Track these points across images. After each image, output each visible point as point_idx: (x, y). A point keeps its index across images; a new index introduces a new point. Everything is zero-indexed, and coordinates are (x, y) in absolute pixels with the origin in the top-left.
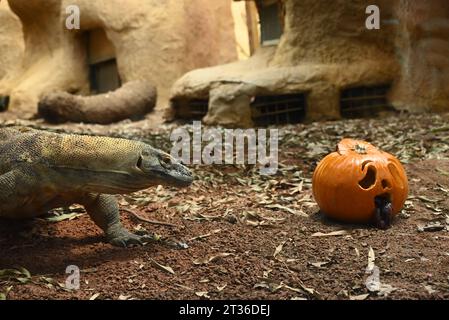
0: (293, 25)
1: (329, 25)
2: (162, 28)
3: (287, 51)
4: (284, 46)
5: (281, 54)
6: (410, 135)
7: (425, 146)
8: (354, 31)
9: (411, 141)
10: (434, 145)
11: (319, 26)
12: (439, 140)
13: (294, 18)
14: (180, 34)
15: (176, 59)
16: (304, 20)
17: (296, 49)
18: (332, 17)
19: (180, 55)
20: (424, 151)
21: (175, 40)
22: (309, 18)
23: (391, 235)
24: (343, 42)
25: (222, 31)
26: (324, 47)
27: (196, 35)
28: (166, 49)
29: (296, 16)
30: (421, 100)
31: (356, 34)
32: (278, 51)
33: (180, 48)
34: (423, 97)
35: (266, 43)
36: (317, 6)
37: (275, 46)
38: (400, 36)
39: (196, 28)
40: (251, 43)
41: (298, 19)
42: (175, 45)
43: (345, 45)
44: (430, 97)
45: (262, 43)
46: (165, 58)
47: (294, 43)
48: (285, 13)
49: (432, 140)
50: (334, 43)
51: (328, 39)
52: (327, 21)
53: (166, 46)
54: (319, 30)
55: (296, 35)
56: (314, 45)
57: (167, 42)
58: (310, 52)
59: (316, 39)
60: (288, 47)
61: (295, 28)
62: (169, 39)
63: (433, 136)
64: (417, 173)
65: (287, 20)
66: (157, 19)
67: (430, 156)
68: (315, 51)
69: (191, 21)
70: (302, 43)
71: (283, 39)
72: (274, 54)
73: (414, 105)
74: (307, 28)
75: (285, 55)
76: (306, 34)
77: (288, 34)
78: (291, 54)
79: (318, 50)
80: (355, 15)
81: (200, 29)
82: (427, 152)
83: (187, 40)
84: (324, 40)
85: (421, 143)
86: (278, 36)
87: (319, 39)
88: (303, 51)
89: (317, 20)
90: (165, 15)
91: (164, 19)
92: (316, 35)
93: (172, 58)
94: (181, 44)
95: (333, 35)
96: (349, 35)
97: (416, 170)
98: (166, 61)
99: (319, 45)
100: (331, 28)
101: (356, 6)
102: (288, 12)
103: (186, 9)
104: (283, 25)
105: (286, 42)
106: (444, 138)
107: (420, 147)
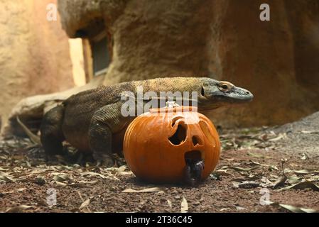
0: (120, 54)
1: (152, 54)
2: (8, 65)
3: (114, 76)
4: (112, 72)
5: (110, 78)
7: (236, 142)
8: (174, 59)
10: (245, 141)
11: (143, 55)
12: (249, 138)
13: (121, 48)
14: (24, 71)
15: (20, 93)
16: (130, 49)
17: (123, 74)
18: (154, 47)
19: (23, 90)
20: (236, 146)
21: (18, 77)
22: (135, 47)
23: (205, 192)
24: (164, 68)
25: (61, 71)
26: (147, 73)
27: (39, 74)
28: (11, 84)
29: (122, 45)
30: (232, 117)
31: (175, 61)
32: (107, 76)
33: (24, 83)
34: (233, 115)
36: (141, 37)
37: (105, 74)
38: (213, 62)
39: (39, 67)
40: (87, 76)
41: (125, 49)
42: (20, 81)
43: (165, 71)
44: (240, 115)
45: (94, 74)
46: (10, 91)
47: (121, 69)
48: (113, 45)
49: (243, 138)
50: (156, 69)
51: (151, 66)
52: (149, 50)
53: (11, 81)
54: (143, 58)
55: (123, 61)
56: (139, 71)
57: (12, 77)
58: (135, 76)
59: (140, 66)
60: (116, 72)
61: (122, 56)
62: (14, 75)
63: (244, 135)
65: (115, 49)
66: (4, 57)
67: (242, 148)
68: (139, 76)
69: (34, 61)
70: (128, 69)
71: (112, 66)
73: (226, 121)
74: (133, 56)
75: (113, 79)
76: (132, 61)
77: (116, 61)
78: (118, 78)
79: (142, 74)
80: (174, 45)
81: (42, 68)
83: (31, 77)
84: (147, 66)
85: (234, 140)
86: (107, 66)
87: (143, 66)
88: (129, 76)
89: (142, 49)
90: (10, 55)
91: (10, 58)
92: (140, 63)
93: (17, 92)
94: (25, 80)
95: (156, 62)
96: (168, 62)
98: (11, 94)
99: (144, 71)
100: (153, 55)
101: (175, 37)
102: (116, 43)
103: (30, 50)
104: (112, 54)
105: (114, 68)
106: (253, 136)
107: (232, 143)
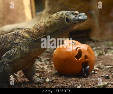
0: (49, 5)
6: (99, 47)
7: (105, 51)
9: (99, 49)
10: (109, 51)
12: (110, 49)
20: (104, 53)
23: (88, 80)
29: (50, 1)
35: (38, 14)
37: (41, 14)
40: (32, 12)
45: (36, 13)
49: (108, 49)
55: (50, 9)
60: (47, 14)
63: (108, 47)
64: (100, 60)
65: (46, 3)
67: (107, 55)
71: (45, 11)
72: (40, 17)
77: (47, 8)
82: (106, 53)
85: (103, 50)
97: (101, 59)
104: (44, 5)
107: (102, 51)
